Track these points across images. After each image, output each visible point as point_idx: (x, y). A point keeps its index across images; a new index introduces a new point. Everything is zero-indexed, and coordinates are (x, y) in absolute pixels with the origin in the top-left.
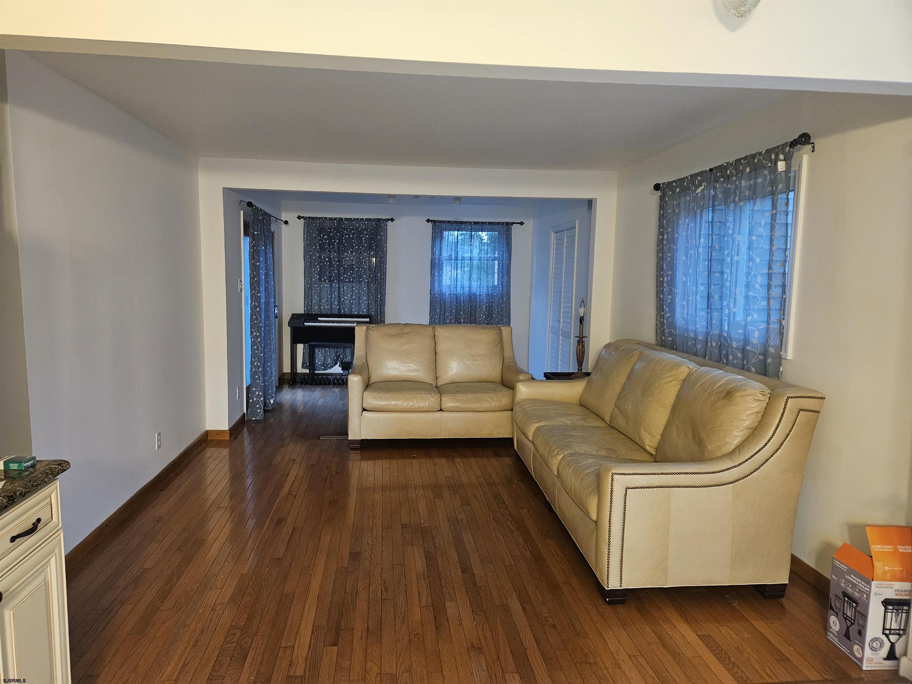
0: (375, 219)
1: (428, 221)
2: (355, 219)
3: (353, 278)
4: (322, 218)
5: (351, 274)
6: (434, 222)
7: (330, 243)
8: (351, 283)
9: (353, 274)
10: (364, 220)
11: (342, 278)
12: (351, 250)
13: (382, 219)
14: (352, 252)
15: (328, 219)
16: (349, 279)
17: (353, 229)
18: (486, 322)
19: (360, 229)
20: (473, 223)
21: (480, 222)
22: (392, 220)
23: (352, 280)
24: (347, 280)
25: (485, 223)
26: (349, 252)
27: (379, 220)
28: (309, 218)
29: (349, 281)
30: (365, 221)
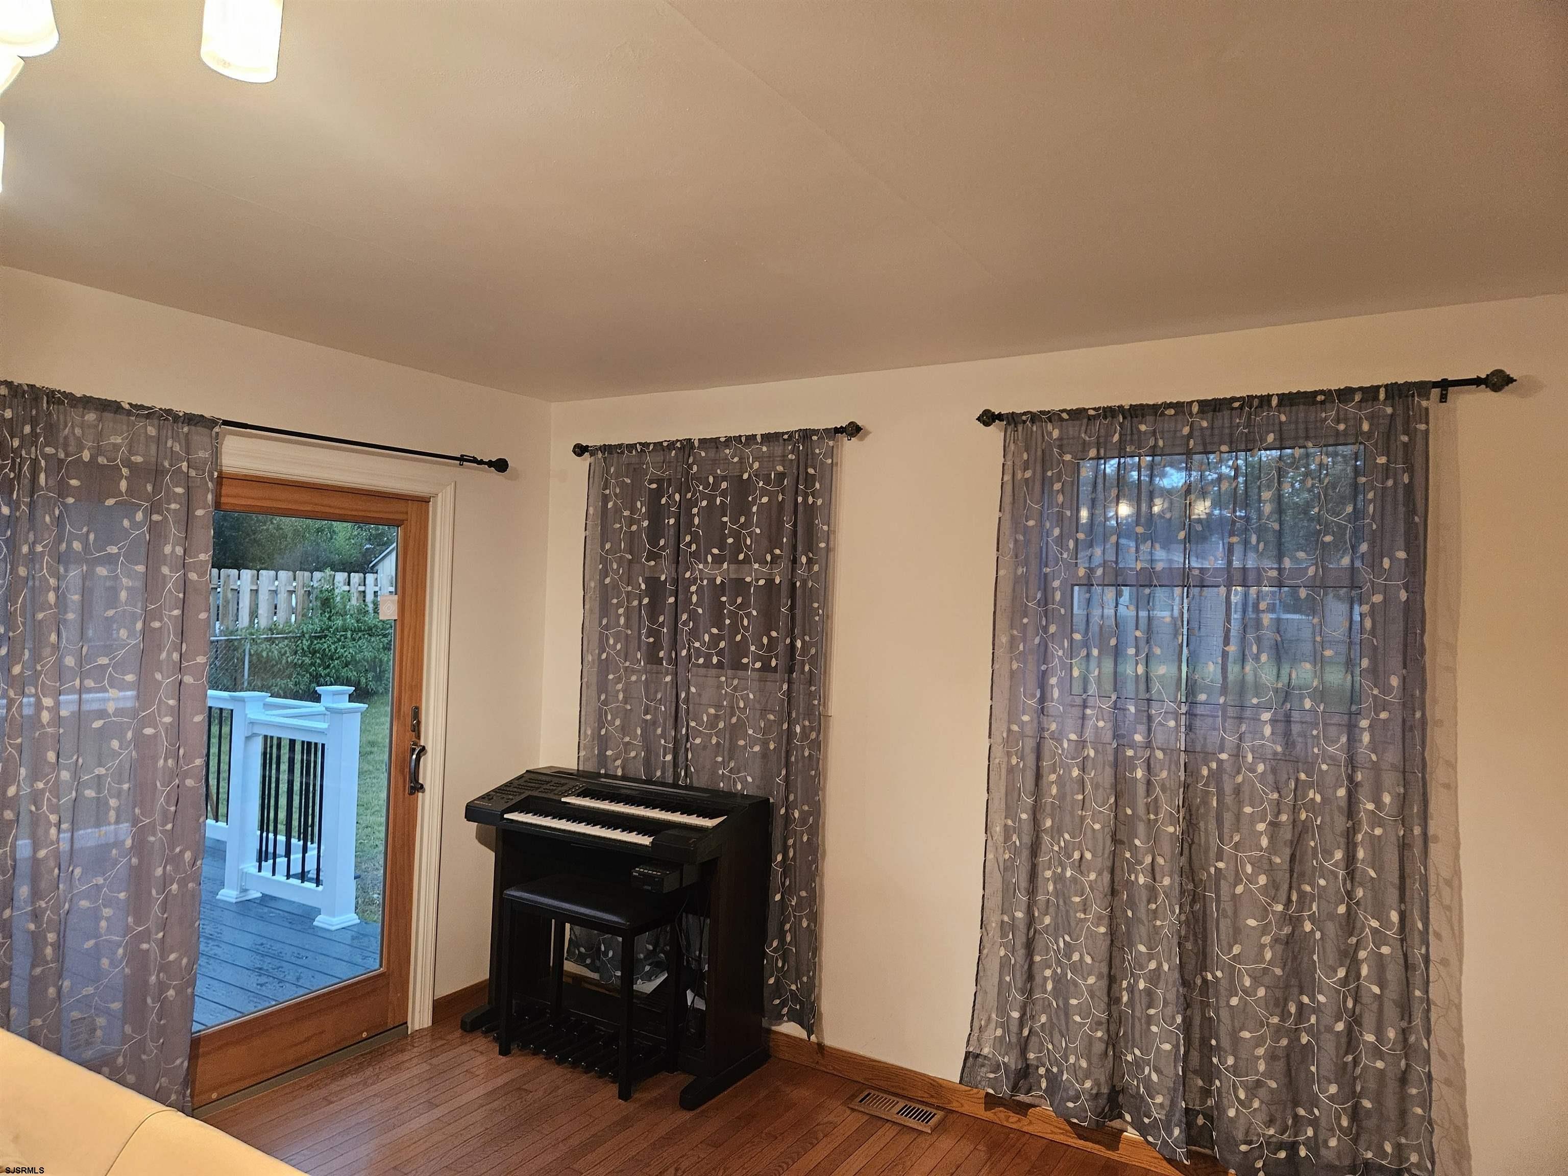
0: (791, 434)
1: (987, 418)
2: (729, 439)
3: (720, 653)
4: (631, 447)
5: (715, 639)
6: (1012, 420)
7: (655, 533)
8: (713, 672)
9: (720, 638)
10: (759, 439)
11: (684, 653)
12: (715, 551)
13: (815, 432)
14: (718, 560)
15: (651, 447)
16: (708, 657)
17: (724, 478)
19: (745, 476)
20: (1195, 408)
21: (1234, 399)
22: (853, 430)
23: (715, 660)
24: (701, 661)
25: (1265, 400)
26: (710, 559)
27: (806, 435)
28: (607, 449)
29: (707, 664)
30: (761, 444)
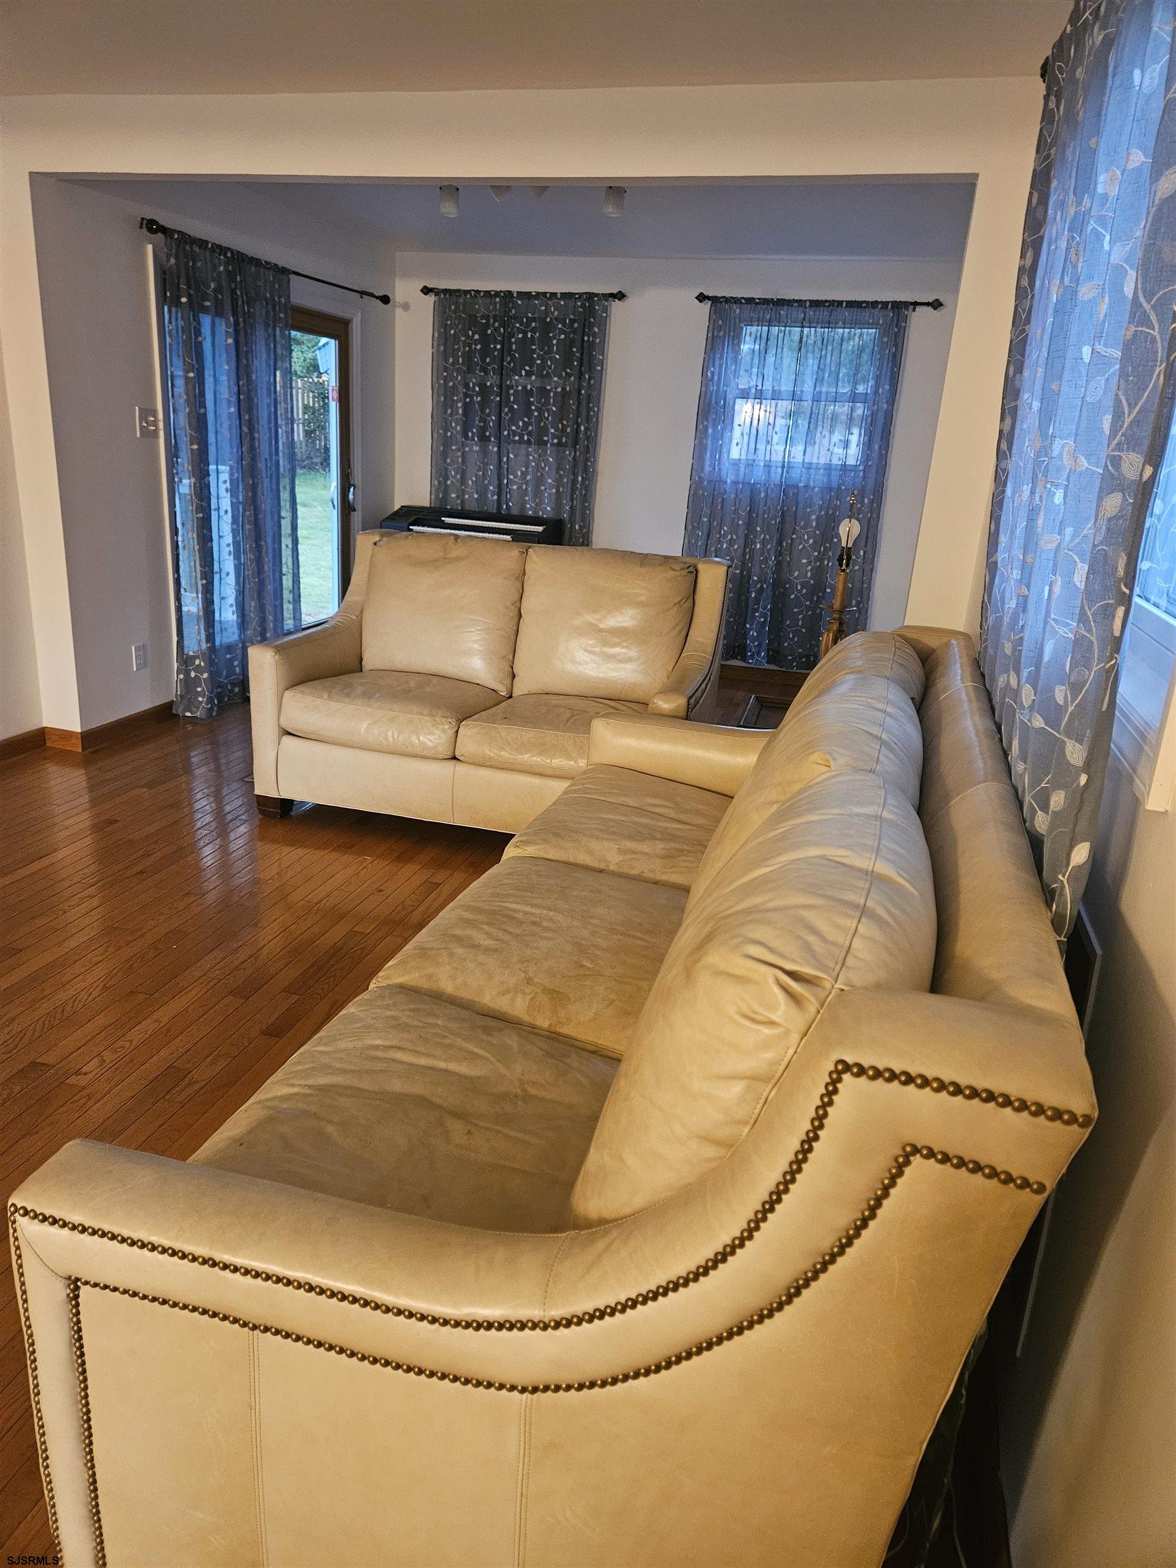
0: (581, 295)
1: (701, 298)
2: (538, 294)
3: (529, 434)
4: (468, 292)
5: (526, 425)
6: (714, 300)
7: (485, 352)
8: (524, 446)
9: (529, 424)
10: (559, 296)
11: (506, 433)
12: (527, 368)
13: (596, 295)
14: (529, 374)
15: (482, 294)
16: (521, 436)
17: (534, 319)
18: (816, 554)
19: (548, 320)
20: (808, 304)
21: (826, 301)
22: (620, 296)
23: (526, 438)
24: (517, 438)
25: (840, 303)
26: (523, 373)
27: (590, 296)
28: (446, 291)
29: (521, 441)
30: (560, 299)
